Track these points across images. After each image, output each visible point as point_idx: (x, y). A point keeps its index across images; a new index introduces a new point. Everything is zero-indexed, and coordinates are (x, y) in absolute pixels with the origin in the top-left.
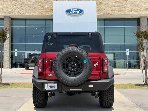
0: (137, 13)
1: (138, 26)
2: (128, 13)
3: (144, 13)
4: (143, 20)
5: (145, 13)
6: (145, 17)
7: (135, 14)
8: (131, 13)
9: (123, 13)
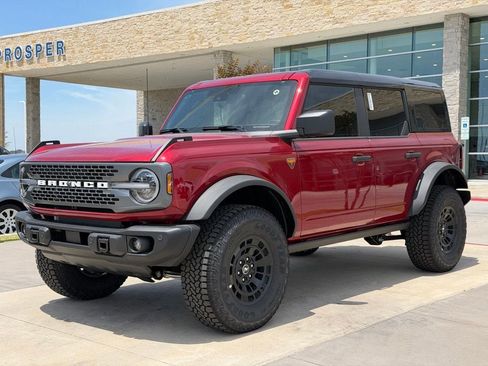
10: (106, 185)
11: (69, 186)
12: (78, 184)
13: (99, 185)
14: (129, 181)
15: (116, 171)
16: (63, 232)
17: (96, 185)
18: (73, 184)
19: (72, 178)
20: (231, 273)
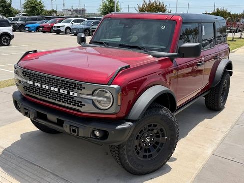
10: (76, 95)
11: (50, 90)
12: (56, 90)
14: (92, 95)
15: (84, 88)
17: (69, 93)
18: (53, 89)
20: (137, 139)
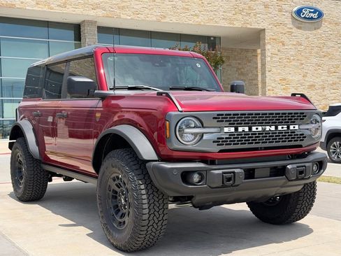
0: (78, 11)
1: (75, 40)
2: (57, 8)
3: (92, 13)
4: (88, 28)
5: (94, 14)
6: (92, 23)
7: (74, 13)
8: (65, 10)
9: (46, 9)
10: (297, 127)
11: (264, 130)
12: (273, 128)
13: (291, 127)
15: (305, 116)
16: (253, 170)
17: (288, 128)
18: (268, 128)
19: (268, 124)
